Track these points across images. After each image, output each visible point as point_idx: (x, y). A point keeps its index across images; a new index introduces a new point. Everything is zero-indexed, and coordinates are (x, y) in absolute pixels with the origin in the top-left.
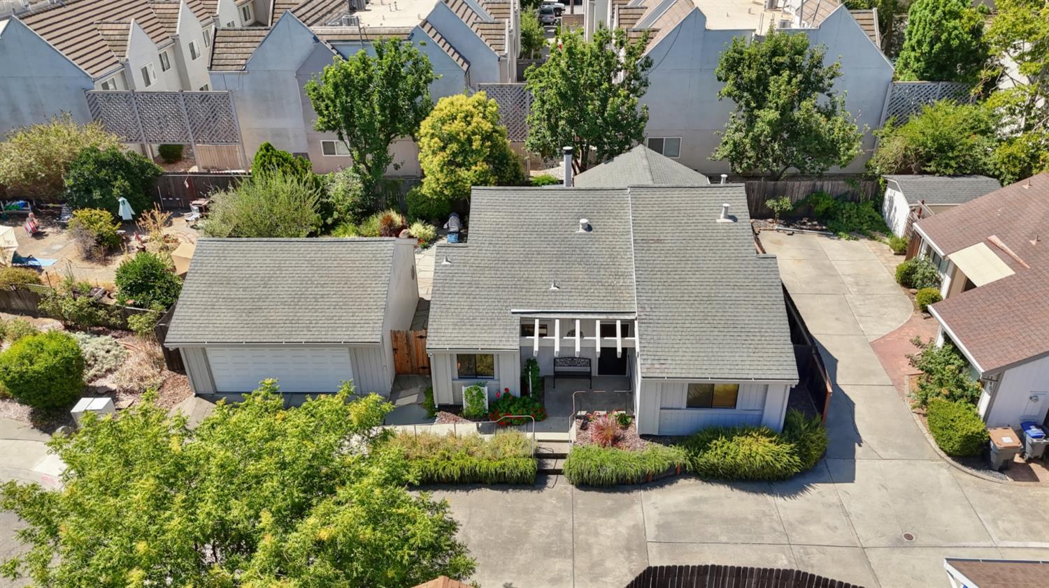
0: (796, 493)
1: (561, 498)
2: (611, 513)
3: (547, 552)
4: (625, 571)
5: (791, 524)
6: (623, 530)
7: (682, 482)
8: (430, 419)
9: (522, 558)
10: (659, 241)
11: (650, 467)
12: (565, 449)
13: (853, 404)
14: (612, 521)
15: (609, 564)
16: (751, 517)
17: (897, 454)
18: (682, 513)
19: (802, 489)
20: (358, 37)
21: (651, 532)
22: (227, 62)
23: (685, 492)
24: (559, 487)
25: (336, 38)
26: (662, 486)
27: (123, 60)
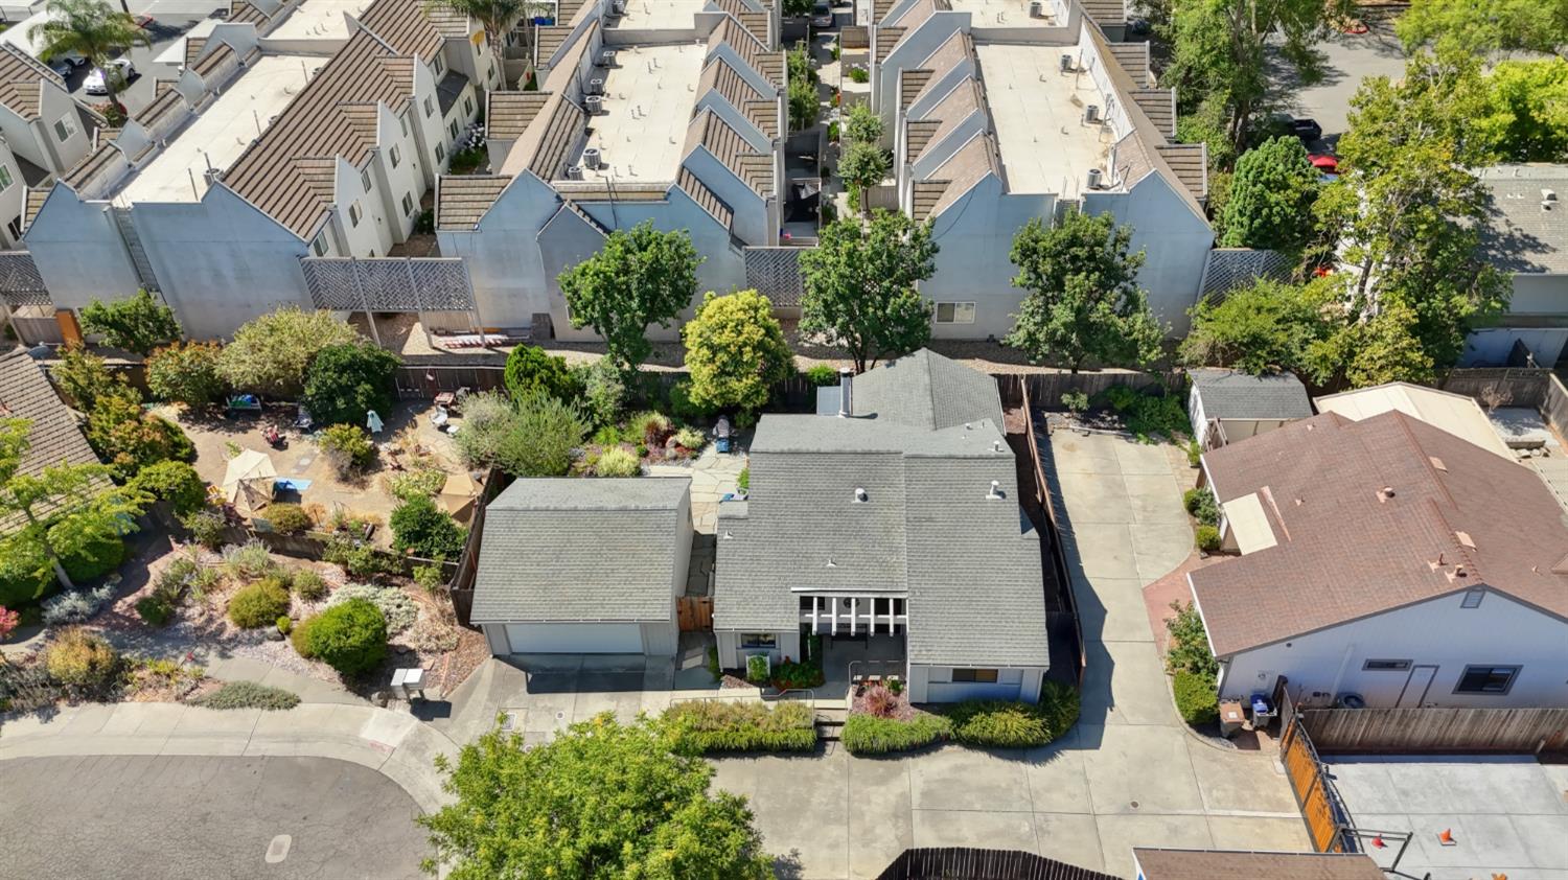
0: (1046, 761)
1: (839, 765)
2: (882, 780)
3: (826, 819)
4: (892, 837)
5: (1037, 792)
6: (892, 798)
7: (946, 748)
8: (715, 684)
9: (805, 825)
10: (930, 519)
11: (917, 738)
12: (842, 717)
13: (1111, 664)
14: (883, 789)
15: (878, 831)
16: (1003, 785)
17: (1142, 719)
18: (944, 780)
19: (1052, 756)
20: (607, 196)
21: (916, 799)
22: (456, 219)
23: (951, 758)
24: (836, 753)
25: (581, 196)
26: (928, 753)
27: (330, 206)
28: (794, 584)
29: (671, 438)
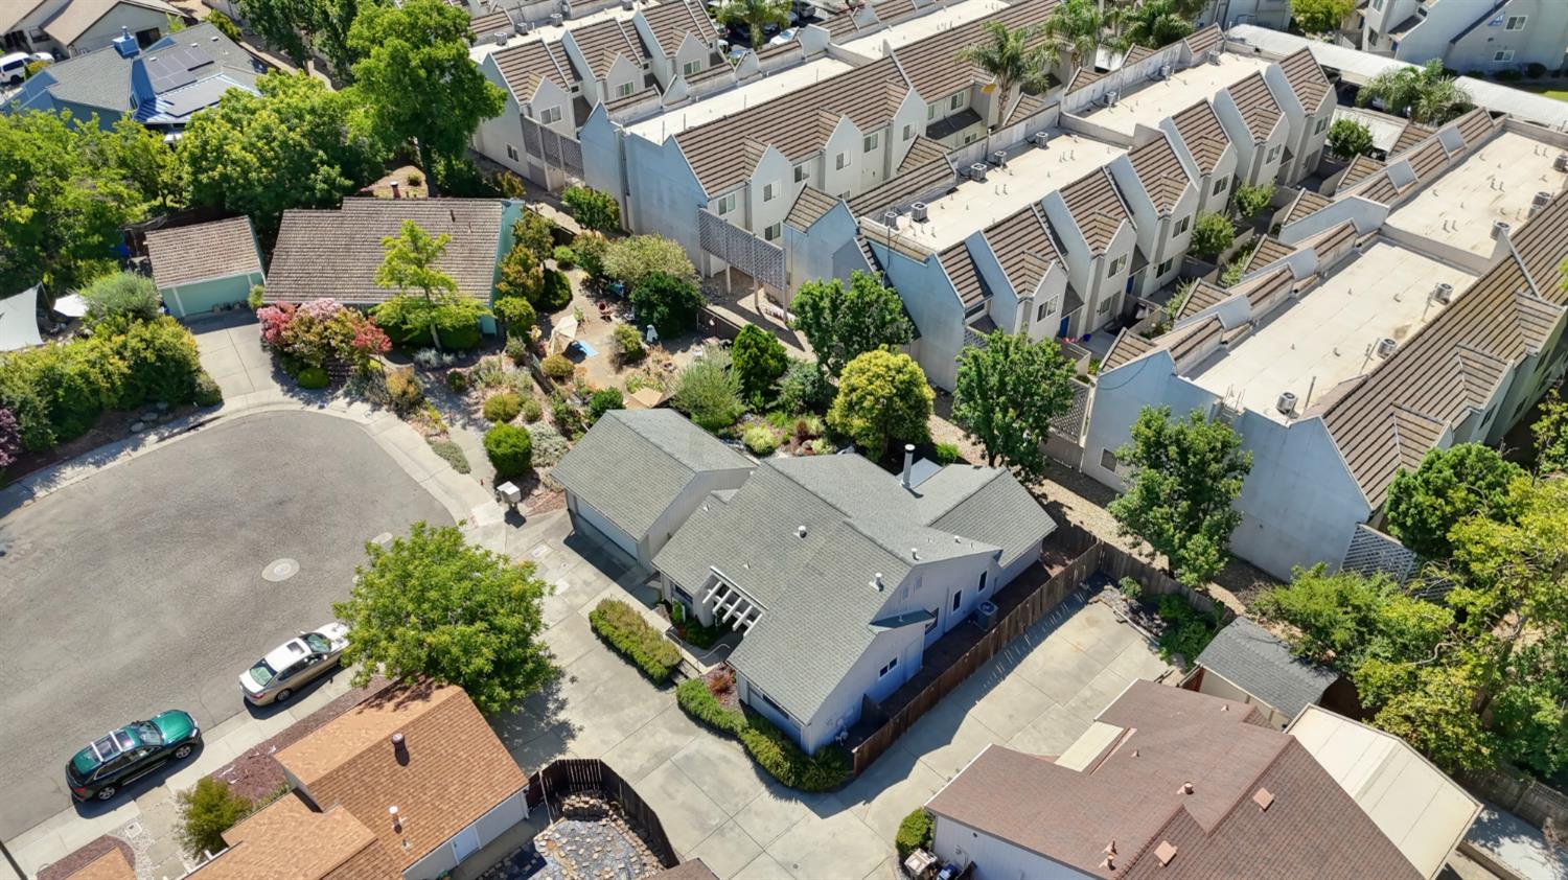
0: (781, 798)
1: (664, 704)
2: (675, 730)
3: (620, 726)
4: (639, 764)
5: (749, 810)
6: (668, 744)
7: (734, 743)
8: (652, 606)
9: (605, 719)
11: (717, 720)
12: (693, 675)
13: (906, 777)
14: (670, 735)
15: (637, 755)
16: (736, 790)
17: (876, 826)
18: (707, 759)
19: (789, 798)
21: (679, 755)
22: (798, 220)
23: (732, 750)
24: (671, 695)
25: (873, 236)
26: (720, 736)
27: (747, 179)
28: (716, 565)
29: (809, 441)
